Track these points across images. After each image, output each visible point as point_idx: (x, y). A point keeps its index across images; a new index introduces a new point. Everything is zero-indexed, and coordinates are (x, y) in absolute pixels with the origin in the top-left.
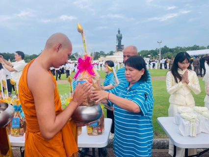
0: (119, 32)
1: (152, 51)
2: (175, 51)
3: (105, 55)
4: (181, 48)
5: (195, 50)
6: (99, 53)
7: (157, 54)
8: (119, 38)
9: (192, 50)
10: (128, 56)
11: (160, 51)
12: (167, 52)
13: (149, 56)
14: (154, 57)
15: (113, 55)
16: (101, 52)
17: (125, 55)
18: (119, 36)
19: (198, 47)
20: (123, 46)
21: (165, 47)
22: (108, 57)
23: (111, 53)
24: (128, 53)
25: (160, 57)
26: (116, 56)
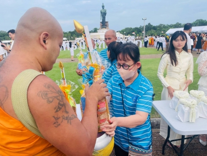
0: (103, 7)
1: (136, 29)
2: (158, 28)
4: (164, 26)
7: (141, 32)
8: (104, 14)
9: (174, 28)
11: (144, 29)
12: (150, 29)
13: (134, 33)
14: (138, 35)
15: (97, 32)
17: (107, 37)
18: (103, 11)
19: (180, 24)
20: (107, 22)
21: (149, 24)
23: (95, 31)
24: (109, 36)
25: (144, 35)
26: (100, 34)
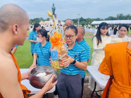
0: (53, 5)
2: (87, 20)
3: (44, 21)
4: (90, 19)
5: (98, 21)
6: (39, 19)
7: (77, 22)
8: (54, 10)
9: (96, 21)
10: (67, 25)
11: (79, 20)
12: (82, 21)
14: (75, 24)
15: (49, 20)
16: (41, 18)
18: (53, 8)
19: (99, 19)
20: (56, 15)
21: (82, 17)
22: (46, 22)
24: (68, 23)
25: (79, 24)
